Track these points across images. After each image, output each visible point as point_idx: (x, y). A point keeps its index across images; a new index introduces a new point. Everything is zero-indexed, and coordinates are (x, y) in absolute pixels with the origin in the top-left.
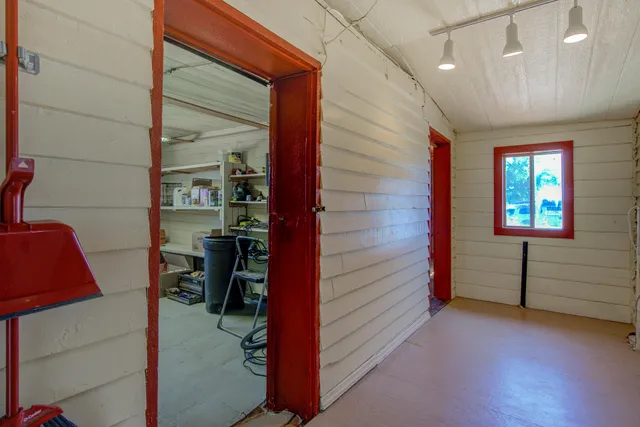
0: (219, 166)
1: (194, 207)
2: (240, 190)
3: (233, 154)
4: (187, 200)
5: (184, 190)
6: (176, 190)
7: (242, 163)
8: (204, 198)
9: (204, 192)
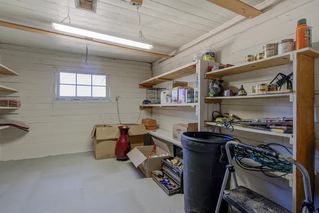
0: (195, 66)
1: (174, 104)
2: (215, 86)
3: (207, 54)
4: (169, 99)
5: (167, 92)
6: (162, 93)
7: (216, 61)
8: (181, 97)
9: (181, 91)
